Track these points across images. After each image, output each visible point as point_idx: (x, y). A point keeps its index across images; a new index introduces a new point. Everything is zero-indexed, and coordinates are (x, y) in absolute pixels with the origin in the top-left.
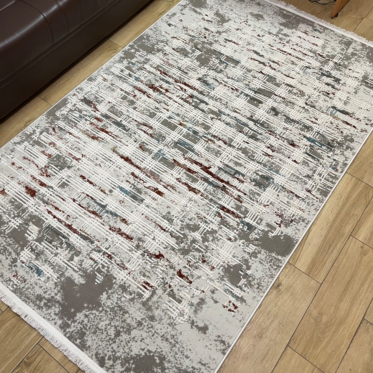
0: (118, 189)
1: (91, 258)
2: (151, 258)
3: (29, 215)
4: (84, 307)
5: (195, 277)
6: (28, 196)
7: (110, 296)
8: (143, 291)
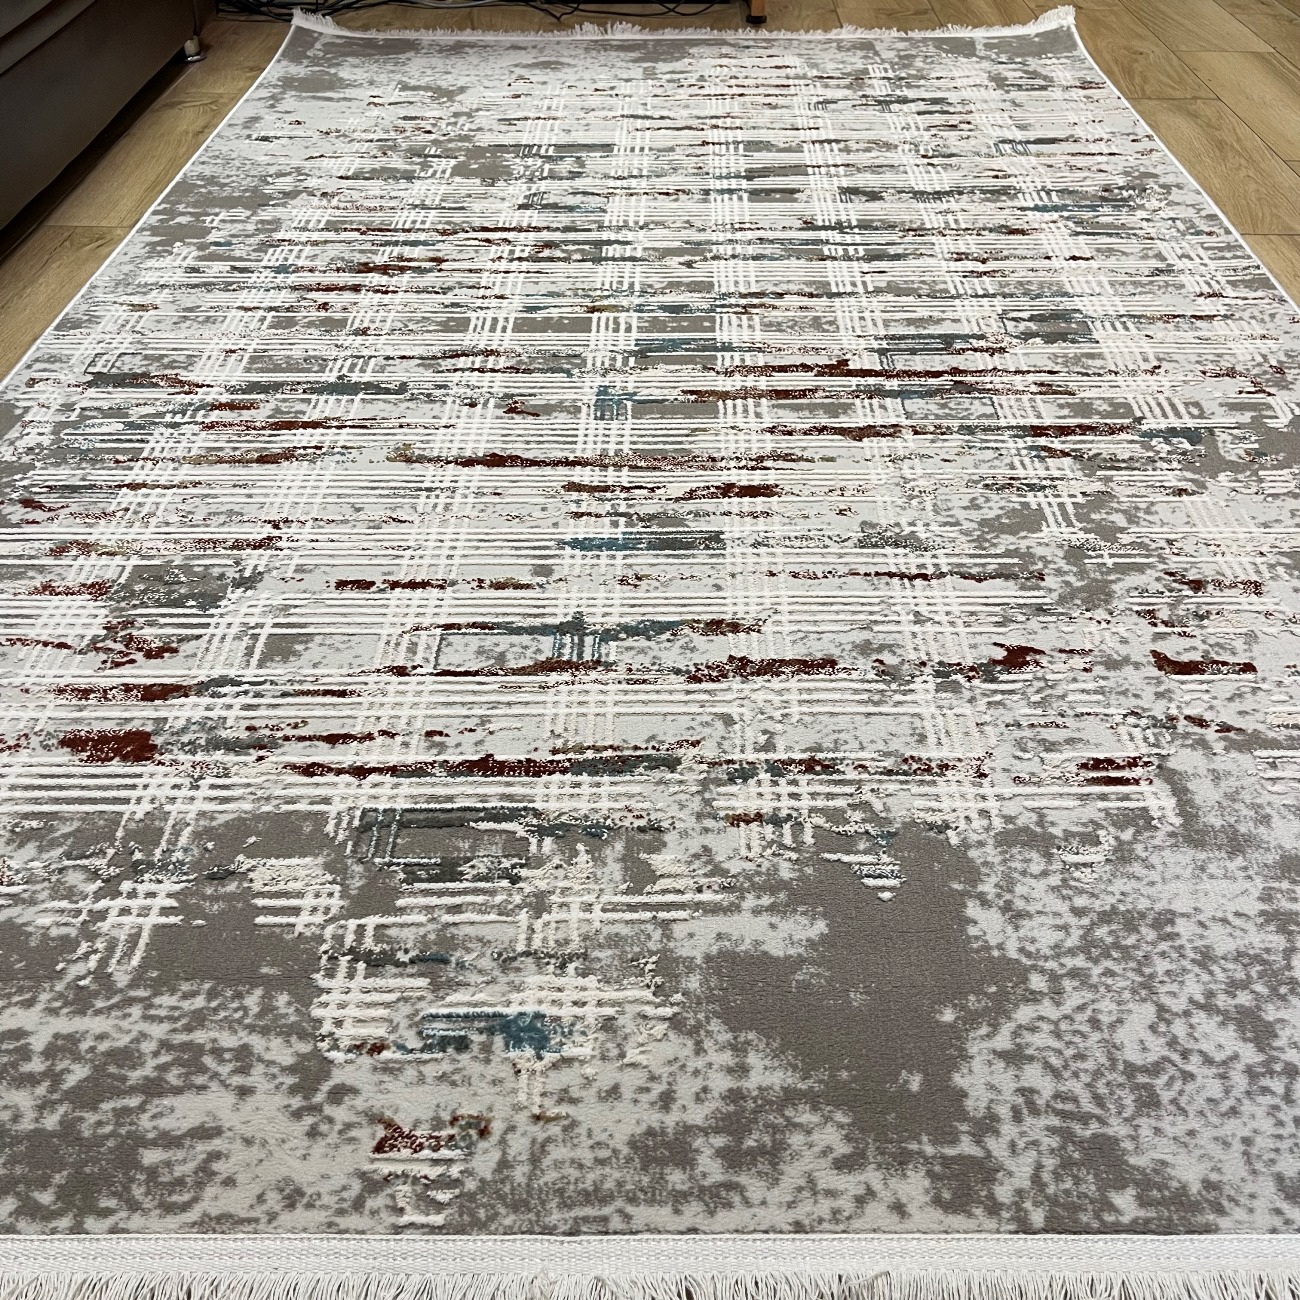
0: (568, 550)
1: (737, 820)
2: (994, 680)
3: (197, 835)
4: (952, 1026)
5: (1239, 644)
6: (116, 766)
7: (1009, 903)
8: (1126, 797)
